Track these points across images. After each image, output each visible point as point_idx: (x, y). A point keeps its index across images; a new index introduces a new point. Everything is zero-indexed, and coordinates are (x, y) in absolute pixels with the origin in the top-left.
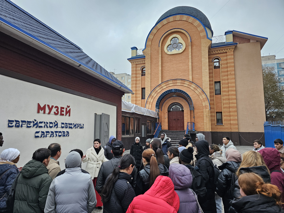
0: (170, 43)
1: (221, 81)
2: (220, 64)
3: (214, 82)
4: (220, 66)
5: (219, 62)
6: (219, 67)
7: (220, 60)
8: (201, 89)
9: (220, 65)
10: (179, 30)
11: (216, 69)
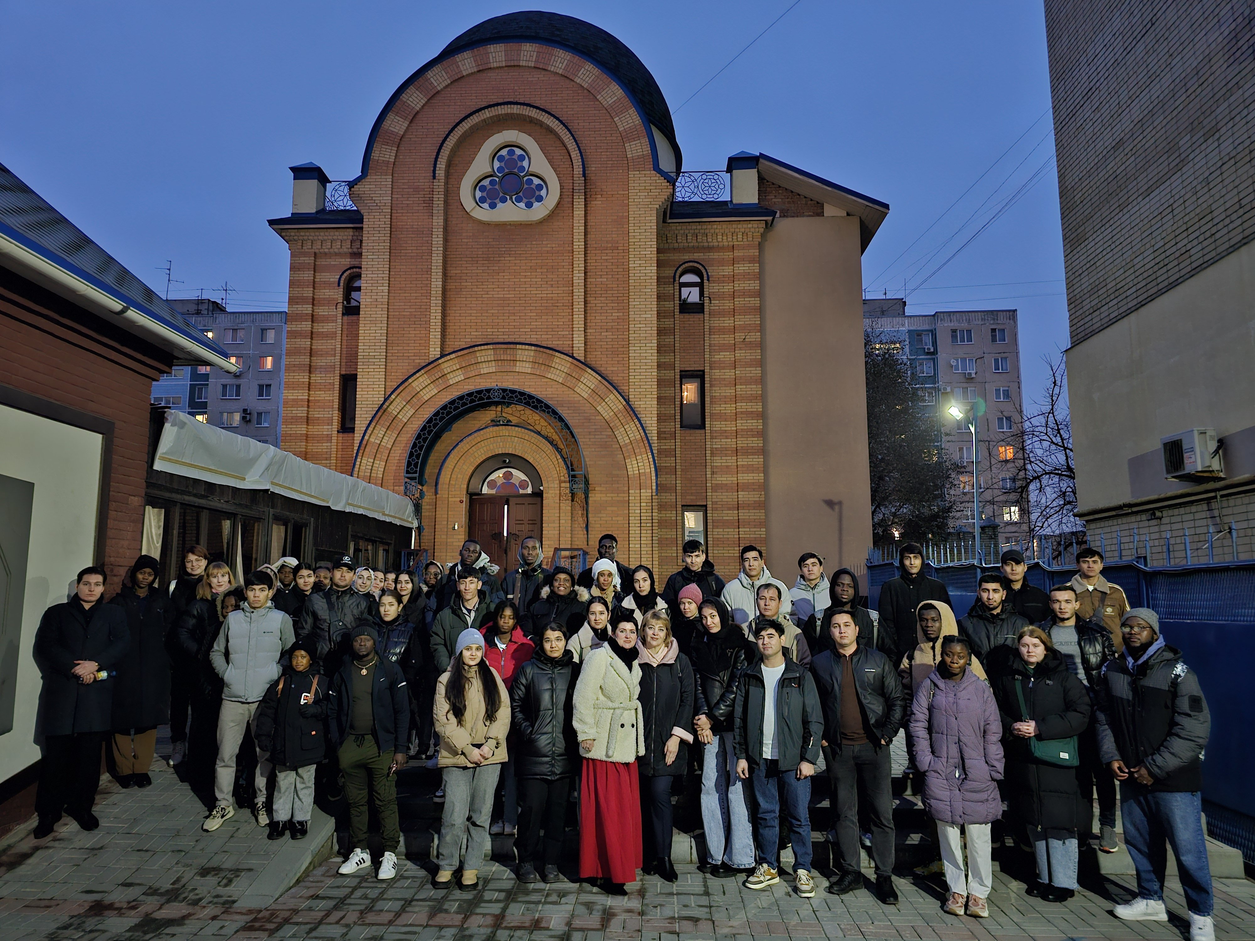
0: (488, 170)
1: (707, 370)
2: (706, 294)
3: (677, 371)
4: (703, 304)
5: (701, 285)
6: (698, 308)
7: (705, 278)
8: (620, 398)
9: (707, 301)
10: (533, 113)
11: (687, 316)
